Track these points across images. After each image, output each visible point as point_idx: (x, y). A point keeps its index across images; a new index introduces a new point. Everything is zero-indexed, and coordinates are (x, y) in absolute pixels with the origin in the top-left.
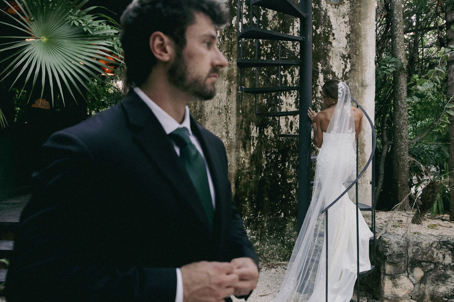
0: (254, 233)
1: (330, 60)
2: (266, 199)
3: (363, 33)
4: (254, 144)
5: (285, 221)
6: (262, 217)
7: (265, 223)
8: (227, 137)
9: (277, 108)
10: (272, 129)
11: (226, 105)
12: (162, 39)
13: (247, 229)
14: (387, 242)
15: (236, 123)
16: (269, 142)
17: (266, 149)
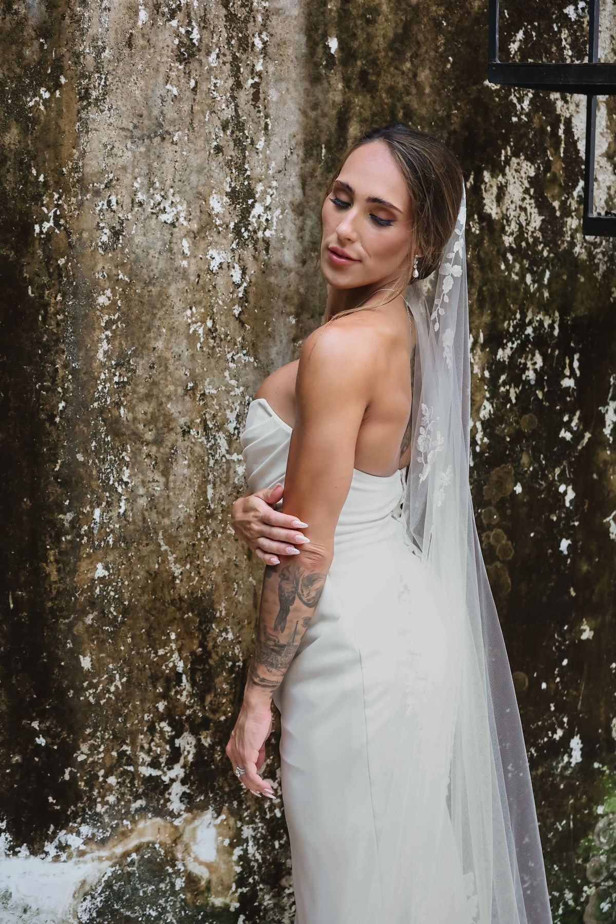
8: (237, 232)
9: (565, 34)
10: (533, 181)
15: (305, 128)
16: (509, 268)
17: (494, 314)
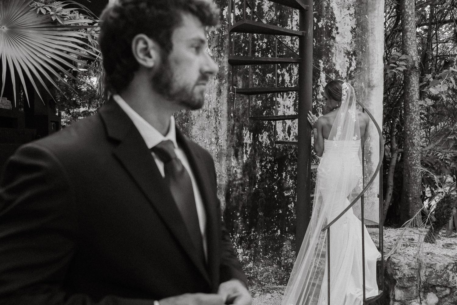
0: (247, 252)
1: (333, 57)
2: (261, 214)
3: (370, 27)
4: (247, 151)
5: (282, 239)
6: (256, 235)
7: (260, 241)
8: (216, 144)
9: (274, 111)
10: (268, 135)
11: (215, 107)
12: (146, 43)
13: (239, 248)
14: (396, 263)
15: (227, 128)
16: (264, 150)
17: (261, 157)
